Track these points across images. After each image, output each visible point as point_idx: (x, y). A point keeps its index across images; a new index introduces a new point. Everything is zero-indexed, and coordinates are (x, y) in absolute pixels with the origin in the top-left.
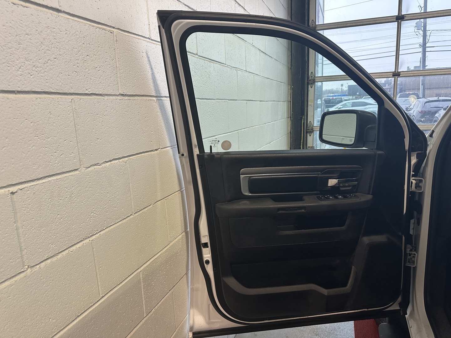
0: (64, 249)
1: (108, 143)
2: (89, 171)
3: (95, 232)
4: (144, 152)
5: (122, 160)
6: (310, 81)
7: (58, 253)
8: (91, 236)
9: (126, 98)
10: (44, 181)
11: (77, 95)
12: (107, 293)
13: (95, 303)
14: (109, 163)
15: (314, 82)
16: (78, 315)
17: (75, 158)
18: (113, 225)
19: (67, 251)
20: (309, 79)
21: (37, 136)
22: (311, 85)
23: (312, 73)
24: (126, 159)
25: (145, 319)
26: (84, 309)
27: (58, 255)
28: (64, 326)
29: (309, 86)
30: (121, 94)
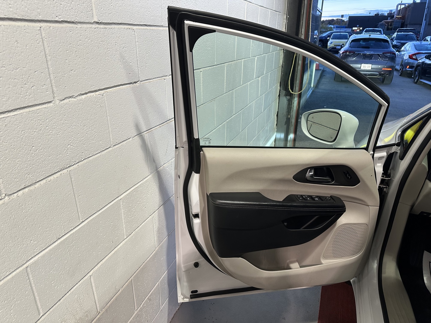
0: (42, 179)
1: (83, 74)
2: (64, 103)
3: (72, 163)
4: (121, 84)
5: (98, 92)
7: (35, 183)
8: (69, 167)
9: (102, 26)
10: (15, 113)
11: (46, 22)
12: (87, 218)
13: (76, 227)
14: (85, 95)
16: (59, 237)
17: (48, 91)
18: (91, 156)
19: (44, 181)
21: (4, 67)
24: (103, 91)
25: (125, 240)
26: (65, 232)
27: (35, 184)
28: (46, 247)
30: (96, 22)
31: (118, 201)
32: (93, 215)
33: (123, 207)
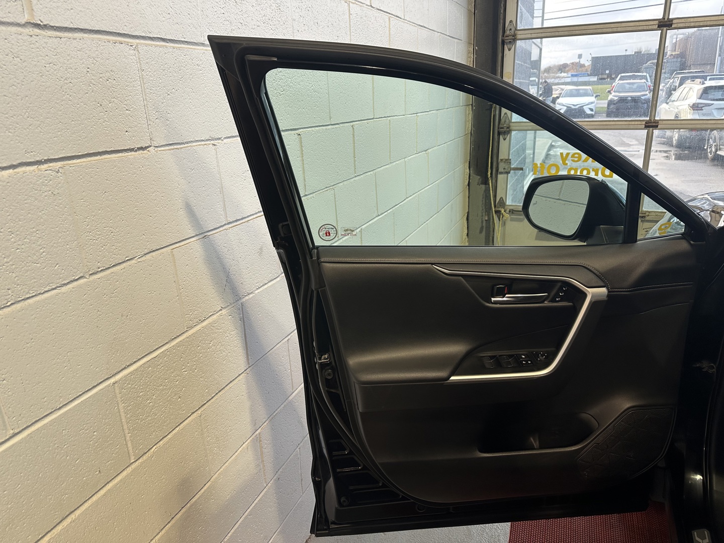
5: (45, 165)
6: (507, 38)
9: (49, 32)
12: (28, 426)
14: (11, 170)
15: (514, 39)
18: (33, 296)
20: (505, 34)
22: (509, 45)
23: (511, 22)
25: (133, 466)
29: (505, 46)
30: (32, 24)
31: (109, 386)
32: (42, 418)
33: (121, 398)
